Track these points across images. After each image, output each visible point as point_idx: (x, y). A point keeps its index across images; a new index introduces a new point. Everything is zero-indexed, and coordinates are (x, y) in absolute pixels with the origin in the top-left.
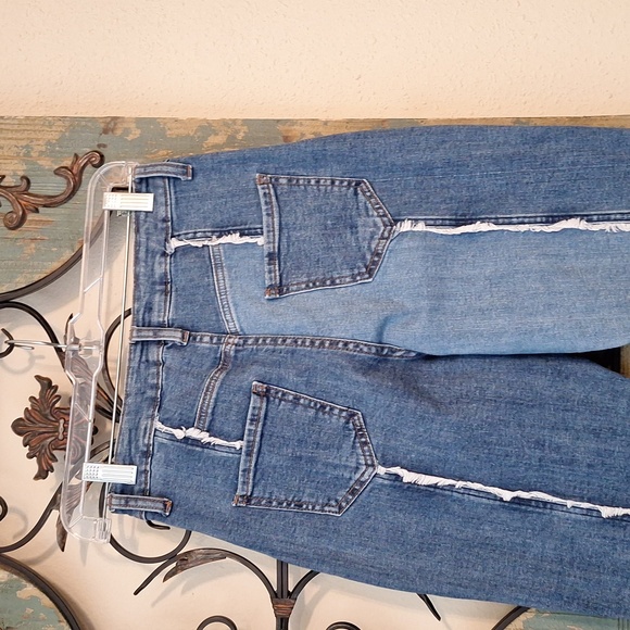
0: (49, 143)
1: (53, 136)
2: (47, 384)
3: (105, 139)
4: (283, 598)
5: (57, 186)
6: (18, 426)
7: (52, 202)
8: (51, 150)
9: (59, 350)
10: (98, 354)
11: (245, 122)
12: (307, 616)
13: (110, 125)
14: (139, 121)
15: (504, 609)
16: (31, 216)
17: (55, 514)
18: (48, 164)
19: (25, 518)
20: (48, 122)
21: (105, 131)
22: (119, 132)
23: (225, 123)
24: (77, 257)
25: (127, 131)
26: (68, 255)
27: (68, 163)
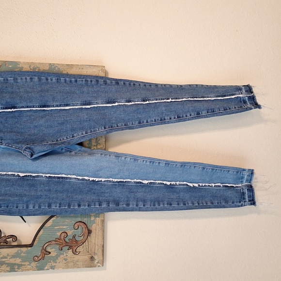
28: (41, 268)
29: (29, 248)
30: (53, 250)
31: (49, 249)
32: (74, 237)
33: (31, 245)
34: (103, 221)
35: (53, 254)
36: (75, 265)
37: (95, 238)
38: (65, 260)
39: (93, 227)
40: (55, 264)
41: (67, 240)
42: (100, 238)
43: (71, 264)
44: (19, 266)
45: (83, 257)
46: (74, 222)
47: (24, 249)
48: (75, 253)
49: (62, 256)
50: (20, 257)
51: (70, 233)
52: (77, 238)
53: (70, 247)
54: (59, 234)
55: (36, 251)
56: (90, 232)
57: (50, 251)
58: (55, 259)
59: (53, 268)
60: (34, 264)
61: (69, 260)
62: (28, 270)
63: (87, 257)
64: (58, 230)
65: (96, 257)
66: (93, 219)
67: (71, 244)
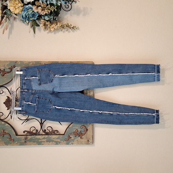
0: (7, 64)
1: (8, 63)
2: (8, 97)
3: (15, 64)
4: (41, 124)
5: (9, 70)
6: (4, 103)
7: (8, 72)
8: (8, 65)
9: (10, 93)
10: (15, 93)
11: (35, 61)
12: (45, 126)
13: (16, 62)
14: (20, 61)
15: (70, 123)
16: (5, 74)
17: (10, 114)
18: (7, 67)
19: (5, 116)
20: (7, 62)
21: (15, 63)
22: (17, 63)
23: (32, 62)
24: (12, 80)
25: (18, 63)
26: (11, 80)
27: (10, 67)
28: (68, 144)
29: (63, 136)
30: (73, 136)
31: (71, 136)
32: (81, 132)
33: (64, 135)
34: (93, 126)
35: (72, 138)
36: (82, 143)
37: (89, 133)
38: (77, 141)
39: (88, 128)
40: (73, 142)
41: (78, 133)
42: (92, 133)
43: (79, 143)
44: (60, 142)
45: (84, 140)
46: (81, 126)
47: (61, 136)
48: (81, 138)
49: (76, 139)
50: (60, 139)
51: (79, 130)
52: (82, 132)
53: (79, 136)
54: (75, 130)
55: (66, 137)
56: (87, 130)
57: (71, 137)
58: (73, 140)
59: (72, 144)
60: (65, 142)
61: (79, 141)
62: (63, 144)
63: (86, 140)
64: (74, 129)
65: (90, 140)
66: (88, 124)
67: (80, 135)
